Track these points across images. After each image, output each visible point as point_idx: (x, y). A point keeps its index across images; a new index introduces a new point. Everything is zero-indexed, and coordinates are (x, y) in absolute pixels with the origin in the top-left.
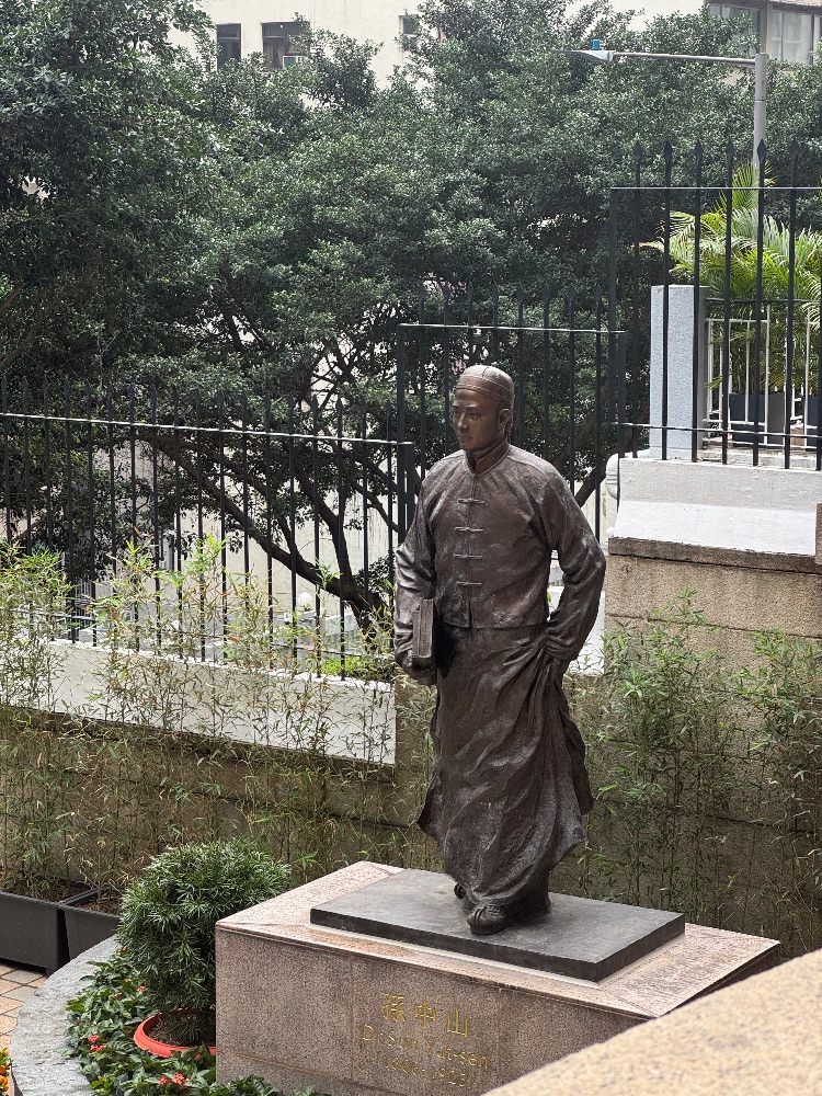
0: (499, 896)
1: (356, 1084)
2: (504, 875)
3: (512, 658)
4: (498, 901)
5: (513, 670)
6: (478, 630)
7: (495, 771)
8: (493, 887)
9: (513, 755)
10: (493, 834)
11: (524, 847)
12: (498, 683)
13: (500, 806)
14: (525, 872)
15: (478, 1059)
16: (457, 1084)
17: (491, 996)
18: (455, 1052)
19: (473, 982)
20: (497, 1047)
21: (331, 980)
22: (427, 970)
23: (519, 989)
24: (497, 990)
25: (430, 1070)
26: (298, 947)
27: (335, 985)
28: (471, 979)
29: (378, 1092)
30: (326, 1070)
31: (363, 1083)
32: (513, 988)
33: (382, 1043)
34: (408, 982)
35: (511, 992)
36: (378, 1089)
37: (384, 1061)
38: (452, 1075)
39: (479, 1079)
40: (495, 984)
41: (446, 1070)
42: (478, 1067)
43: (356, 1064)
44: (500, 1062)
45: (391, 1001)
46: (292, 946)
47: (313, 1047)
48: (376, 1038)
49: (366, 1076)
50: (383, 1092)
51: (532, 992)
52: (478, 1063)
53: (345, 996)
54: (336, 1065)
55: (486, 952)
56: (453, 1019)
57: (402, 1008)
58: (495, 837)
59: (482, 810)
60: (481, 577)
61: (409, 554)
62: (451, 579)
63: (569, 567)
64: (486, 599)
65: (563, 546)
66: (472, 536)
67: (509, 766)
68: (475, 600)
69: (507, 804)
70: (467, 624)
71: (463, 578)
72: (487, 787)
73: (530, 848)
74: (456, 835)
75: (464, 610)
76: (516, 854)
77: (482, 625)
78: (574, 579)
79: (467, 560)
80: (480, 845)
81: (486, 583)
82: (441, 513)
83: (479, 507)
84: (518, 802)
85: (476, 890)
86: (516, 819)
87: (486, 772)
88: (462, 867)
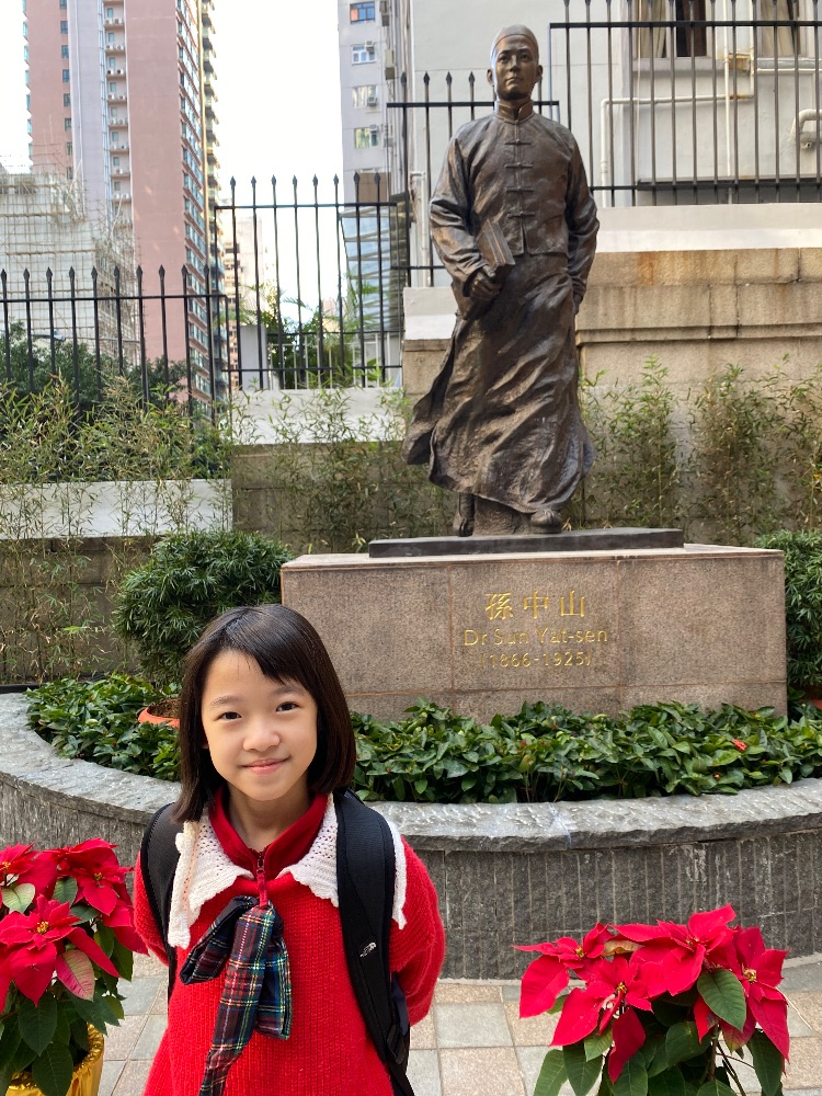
0: (558, 501)
1: (458, 692)
2: (557, 484)
3: (562, 281)
4: (559, 505)
5: (563, 293)
6: (532, 256)
7: (548, 387)
8: (551, 494)
9: (561, 373)
10: (548, 446)
11: (565, 461)
12: (552, 303)
13: (554, 419)
14: (573, 479)
15: (596, 635)
16: (574, 664)
17: (608, 571)
18: (570, 633)
19: (589, 561)
20: (617, 618)
21: (426, 594)
22: (536, 561)
23: (639, 557)
24: (614, 563)
25: (542, 658)
26: (384, 570)
27: (431, 598)
28: (585, 558)
29: (484, 694)
30: (422, 686)
31: (465, 688)
32: (632, 557)
33: (486, 643)
34: (515, 577)
35: (630, 563)
36: (483, 690)
37: (490, 661)
38: (568, 657)
39: (598, 653)
40: (613, 558)
41: (562, 653)
42: (596, 642)
43: (457, 672)
44: (620, 631)
45: (497, 599)
46: (378, 570)
47: (406, 667)
48: (480, 640)
49: (469, 681)
50: (490, 693)
51: (654, 557)
52: (596, 638)
53: (442, 607)
54: (434, 678)
55: (568, 544)
56: (567, 602)
57: (508, 604)
58: (552, 447)
59: (535, 427)
60: (534, 207)
61: (452, 200)
62: (500, 215)
63: (581, 217)
64: (539, 227)
65: (580, 197)
66: (524, 171)
67: (561, 381)
68: (529, 227)
69: (559, 418)
70: (522, 252)
71: (516, 209)
72: (548, 400)
73: (570, 460)
74: (501, 458)
75: (517, 239)
76: (562, 465)
77: (536, 251)
78: (585, 229)
79: (520, 192)
80: (531, 460)
81: (539, 213)
82: (486, 155)
83: (526, 146)
84: (564, 417)
85: (531, 501)
86: (562, 433)
87: (538, 390)
88: (506, 488)
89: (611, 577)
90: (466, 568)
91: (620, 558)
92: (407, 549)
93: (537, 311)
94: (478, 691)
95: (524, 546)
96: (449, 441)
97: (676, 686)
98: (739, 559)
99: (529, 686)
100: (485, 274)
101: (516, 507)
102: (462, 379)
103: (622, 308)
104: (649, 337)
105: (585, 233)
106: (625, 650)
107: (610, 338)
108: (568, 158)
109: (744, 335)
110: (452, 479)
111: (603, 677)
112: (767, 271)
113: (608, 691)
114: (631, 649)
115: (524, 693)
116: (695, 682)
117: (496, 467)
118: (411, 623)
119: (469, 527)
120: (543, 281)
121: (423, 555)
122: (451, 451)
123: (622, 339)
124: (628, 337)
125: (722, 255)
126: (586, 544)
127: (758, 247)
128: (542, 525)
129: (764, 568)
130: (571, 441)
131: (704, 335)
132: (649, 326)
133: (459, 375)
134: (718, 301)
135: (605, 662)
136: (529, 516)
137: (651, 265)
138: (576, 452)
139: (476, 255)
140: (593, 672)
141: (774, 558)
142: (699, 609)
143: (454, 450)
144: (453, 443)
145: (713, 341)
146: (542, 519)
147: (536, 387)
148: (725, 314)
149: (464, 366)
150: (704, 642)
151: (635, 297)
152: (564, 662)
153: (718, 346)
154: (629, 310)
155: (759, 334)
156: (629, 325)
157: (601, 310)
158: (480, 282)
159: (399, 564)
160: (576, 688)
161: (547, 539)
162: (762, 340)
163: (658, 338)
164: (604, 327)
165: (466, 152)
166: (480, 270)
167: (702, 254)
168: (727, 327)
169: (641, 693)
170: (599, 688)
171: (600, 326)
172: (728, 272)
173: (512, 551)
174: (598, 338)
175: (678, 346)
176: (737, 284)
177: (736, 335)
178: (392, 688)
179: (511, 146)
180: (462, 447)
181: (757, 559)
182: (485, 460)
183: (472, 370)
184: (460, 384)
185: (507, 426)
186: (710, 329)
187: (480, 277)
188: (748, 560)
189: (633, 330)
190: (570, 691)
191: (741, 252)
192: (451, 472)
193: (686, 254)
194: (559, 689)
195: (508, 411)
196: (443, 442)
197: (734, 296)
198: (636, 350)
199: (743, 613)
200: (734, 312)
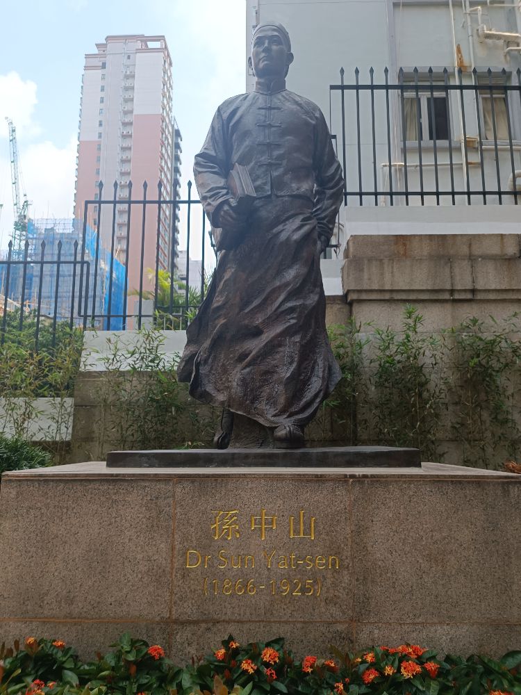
0: (300, 416)
1: (176, 622)
2: (301, 400)
3: (305, 220)
4: (301, 420)
5: (306, 228)
6: (278, 197)
7: (292, 310)
8: (293, 409)
9: (305, 298)
10: (291, 363)
11: (310, 378)
12: (296, 236)
13: (297, 338)
14: (316, 396)
15: (327, 561)
16: (303, 594)
17: (341, 491)
18: (298, 558)
19: (320, 479)
20: (350, 543)
21: (149, 509)
22: (266, 476)
23: (373, 476)
24: (346, 481)
25: (269, 586)
26: (107, 481)
27: (154, 514)
28: (316, 476)
29: (204, 625)
30: (137, 614)
31: (184, 618)
32: (365, 476)
33: (209, 566)
34: (243, 494)
35: (363, 482)
36: (203, 621)
37: (213, 587)
38: (296, 584)
39: (329, 581)
40: (346, 476)
41: (290, 580)
42: (326, 569)
43: (175, 598)
44: (353, 558)
45: (223, 517)
46: (101, 480)
47: (121, 590)
48: (203, 562)
49: (188, 610)
50: (210, 625)
51: (387, 476)
52: (326, 564)
53: (164, 524)
54: (150, 604)
55: (305, 461)
56: (297, 522)
57: (234, 522)
58: (294, 365)
59: (280, 346)
60: (280, 157)
61: (213, 153)
62: (252, 164)
63: (328, 174)
64: (285, 173)
65: (325, 158)
66: (273, 129)
67: (303, 306)
68: (275, 174)
69: (302, 339)
70: (269, 193)
71: (264, 159)
72: (293, 321)
73: (314, 379)
74: (249, 373)
75: (265, 184)
76: (305, 383)
77: (282, 194)
78: (331, 184)
79: (269, 145)
80: (276, 377)
81: (285, 162)
82: (241, 117)
83: (276, 111)
84: (308, 338)
85: (274, 416)
86: (307, 354)
87: (282, 312)
88: (252, 403)
89: (343, 497)
90: (193, 482)
91: (352, 476)
92: (144, 459)
93: (282, 243)
94: (196, 622)
95: (262, 460)
96: (210, 360)
97: (414, 624)
98: (479, 482)
99: (254, 618)
100: (230, 206)
101: (261, 421)
102: (220, 303)
103: (382, 274)
104: (404, 297)
105: (332, 188)
106: (357, 580)
107: (374, 296)
108: (313, 122)
109: (479, 296)
110: (209, 394)
111: (335, 611)
112: (495, 250)
113: (340, 627)
114: (365, 578)
115: (246, 626)
116: (435, 620)
117: (244, 382)
118: (130, 540)
119: (226, 440)
120: (288, 219)
121: (160, 466)
122: (211, 369)
123: (383, 298)
124: (387, 296)
125: (459, 238)
126: (323, 461)
127: (486, 233)
128: (280, 440)
129: (506, 492)
130: (315, 362)
131: (447, 296)
132: (404, 288)
133: (218, 301)
134: (457, 271)
135: (337, 593)
136: (273, 429)
137: (405, 245)
138: (320, 371)
139: (224, 191)
140: (323, 603)
141: (516, 483)
142: (437, 536)
143: (214, 368)
144: (213, 361)
145: (455, 301)
146: (281, 433)
147: (280, 310)
148: (463, 280)
149: (221, 292)
150: (444, 574)
151: (392, 267)
152: (292, 591)
153: (459, 305)
154: (388, 276)
155: (492, 296)
156: (387, 287)
157: (366, 276)
158: (225, 211)
159: (124, 475)
160: (304, 622)
161: (285, 454)
162: (495, 301)
163: (411, 298)
164: (369, 288)
165: (225, 116)
166: (226, 202)
167: (444, 237)
168: (465, 291)
169: (376, 631)
170: (330, 623)
171: (366, 287)
172: (464, 250)
173: (250, 465)
174: (364, 296)
175: (427, 304)
176: (472, 258)
177: (473, 296)
178: (104, 615)
179: (263, 110)
180: (220, 364)
181: (498, 483)
182: (236, 375)
183: (227, 296)
184: (218, 308)
185: (255, 346)
186: (452, 291)
187: (226, 208)
188: (488, 483)
189: (392, 291)
190: (299, 625)
191: (474, 236)
192: (209, 388)
193: (431, 237)
194: (286, 622)
195: (257, 332)
196: (206, 361)
197: (469, 267)
198: (393, 306)
199: (486, 543)
200: (470, 279)
